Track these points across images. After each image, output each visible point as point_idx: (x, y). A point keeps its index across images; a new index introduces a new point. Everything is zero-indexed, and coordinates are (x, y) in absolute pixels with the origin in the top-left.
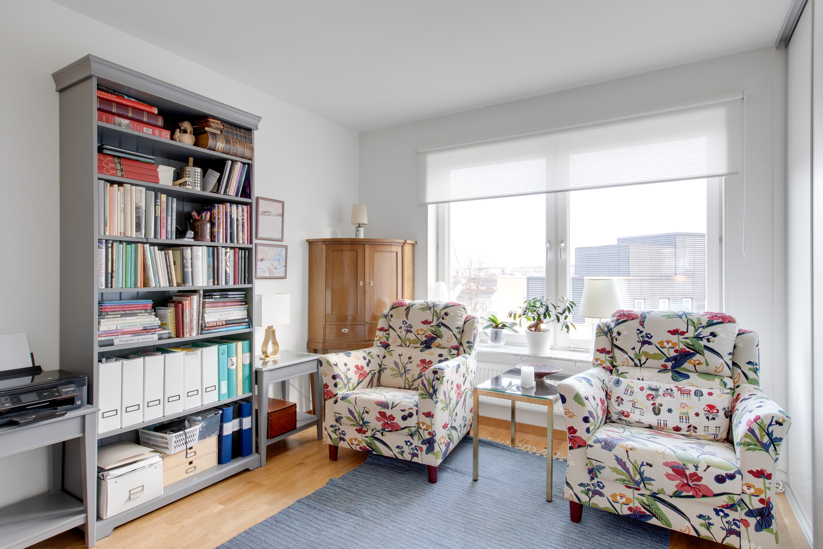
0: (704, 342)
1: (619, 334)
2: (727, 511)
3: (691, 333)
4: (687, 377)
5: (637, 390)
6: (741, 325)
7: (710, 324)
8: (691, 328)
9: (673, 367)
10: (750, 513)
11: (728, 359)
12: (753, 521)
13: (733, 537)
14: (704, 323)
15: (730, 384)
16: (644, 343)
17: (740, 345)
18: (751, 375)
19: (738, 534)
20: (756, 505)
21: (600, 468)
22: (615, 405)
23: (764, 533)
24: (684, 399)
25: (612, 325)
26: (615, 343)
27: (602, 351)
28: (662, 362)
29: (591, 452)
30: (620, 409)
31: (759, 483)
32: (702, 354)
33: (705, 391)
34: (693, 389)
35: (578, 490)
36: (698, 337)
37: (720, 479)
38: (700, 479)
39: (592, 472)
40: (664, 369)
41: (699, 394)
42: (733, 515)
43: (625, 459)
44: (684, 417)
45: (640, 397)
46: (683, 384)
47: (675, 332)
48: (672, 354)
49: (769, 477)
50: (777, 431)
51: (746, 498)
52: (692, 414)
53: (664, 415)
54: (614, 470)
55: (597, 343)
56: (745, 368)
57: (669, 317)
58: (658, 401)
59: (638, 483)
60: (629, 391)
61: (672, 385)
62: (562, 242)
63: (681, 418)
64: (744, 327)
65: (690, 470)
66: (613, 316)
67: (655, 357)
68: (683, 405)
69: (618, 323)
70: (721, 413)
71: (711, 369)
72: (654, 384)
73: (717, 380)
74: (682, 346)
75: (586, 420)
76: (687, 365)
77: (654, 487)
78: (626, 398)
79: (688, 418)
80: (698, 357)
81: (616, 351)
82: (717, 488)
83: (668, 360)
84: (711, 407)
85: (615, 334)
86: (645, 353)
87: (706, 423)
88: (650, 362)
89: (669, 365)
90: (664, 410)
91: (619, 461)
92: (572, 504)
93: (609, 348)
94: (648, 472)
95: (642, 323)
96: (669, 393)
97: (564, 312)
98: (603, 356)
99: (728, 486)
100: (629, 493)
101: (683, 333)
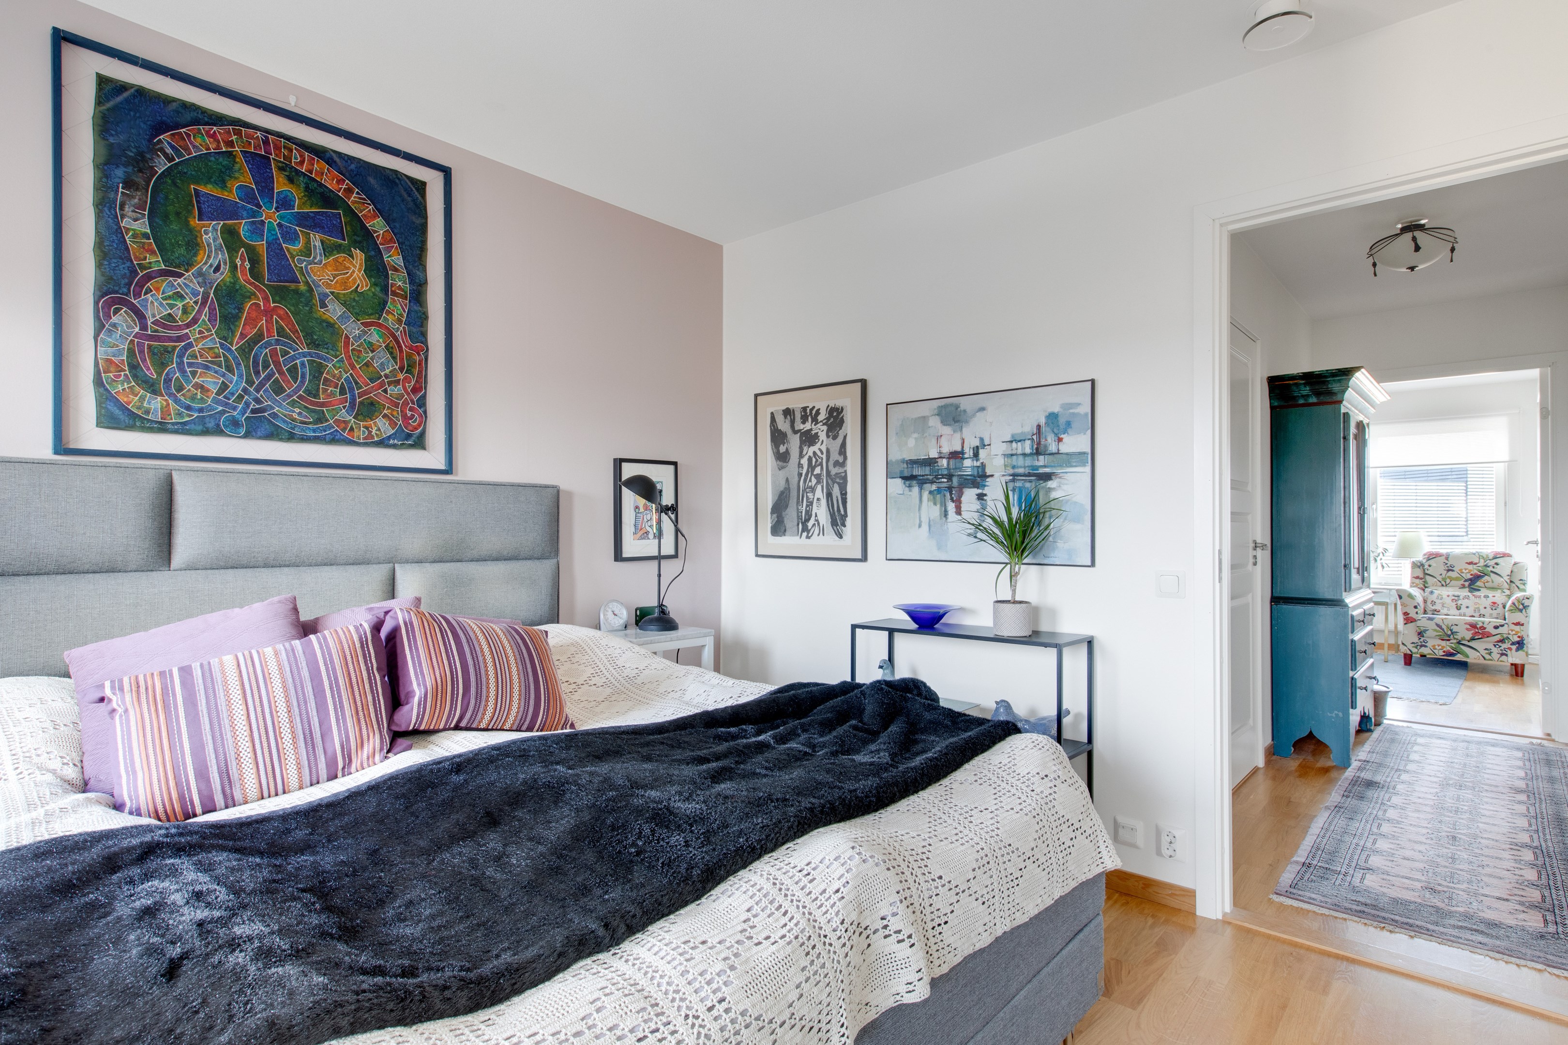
0: (1491, 569)
1: (1430, 566)
2: (1500, 644)
3: (1482, 563)
4: (1479, 590)
5: (1445, 596)
6: (1516, 558)
7: (1495, 558)
8: (1481, 561)
9: (1470, 585)
10: (1513, 644)
11: (1507, 578)
12: (1514, 647)
13: (1504, 657)
14: (1491, 557)
15: (1508, 592)
16: (1448, 570)
17: (1515, 570)
18: (1521, 587)
19: (1506, 655)
20: (1516, 639)
21: (1425, 631)
22: (1430, 606)
23: (1520, 652)
24: (1477, 600)
25: (1424, 561)
26: (1426, 572)
27: (1417, 578)
28: (1462, 582)
29: (1419, 623)
30: (1434, 608)
31: (1517, 628)
32: (1489, 576)
33: (1490, 595)
34: (1483, 595)
35: (1410, 646)
36: (1486, 566)
37: (1496, 627)
38: (1485, 628)
39: (1420, 634)
40: (1463, 586)
41: (1486, 597)
42: (1504, 646)
43: (1441, 624)
44: (1477, 610)
45: (1448, 601)
46: (1477, 593)
47: (1471, 563)
48: (1469, 576)
49: (1523, 625)
50: (1526, 602)
51: (1510, 637)
52: (1482, 608)
53: (1463, 610)
54: (1435, 630)
55: (1412, 572)
56: (1518, 583)
57: (1466, 554)
58: (1459, 602)
59: (1449, 636)
60: (1440, 597)
61: (1469, 594)
62: (1373, 504)
63: (1475, 611)
64: (1517, 560)
65: (1480, 624)
66: (1425, 555)
67: (1456, 579)
68: (1476, 604)
69: (1428, 559)
70: (1501, 606)
71: (1495, 585)
72: (1457, 593)
73: (1499, 591)
74: (1476, 571)
75: (1415, 607)
76: (1479, 583)
77: (1459, 637)
78: (1438, 601)
79: (1479, 610)
80: (1486, 578)
81: (1428, 577)
82: (1494, 632)
83: (1466, 581)
84: (1494, 603)
85: (1426, 567)
86: (1450, 577)
87: (1491, 612)
88: (1453, 582)
89: (1467, 584)
90: (1463, 607)
91: (1438, 625)
92: (1405, 655)
93: (1421, 576)
94: (1455, 629)
95: (1447, 559)
96: (1467, 597)
97: (1379, 555)
98: (1417, 581)
99: (1500, 630)
100: (1443, 643)
101: (1476, 564)
